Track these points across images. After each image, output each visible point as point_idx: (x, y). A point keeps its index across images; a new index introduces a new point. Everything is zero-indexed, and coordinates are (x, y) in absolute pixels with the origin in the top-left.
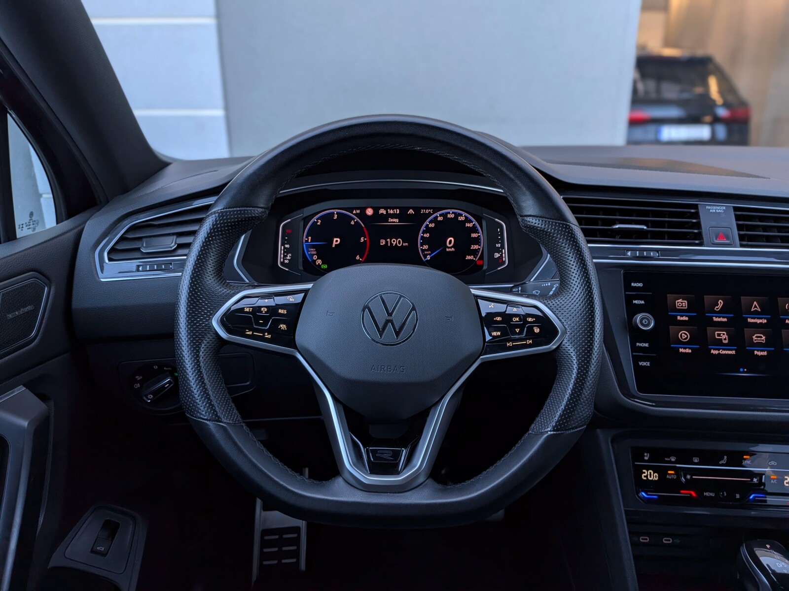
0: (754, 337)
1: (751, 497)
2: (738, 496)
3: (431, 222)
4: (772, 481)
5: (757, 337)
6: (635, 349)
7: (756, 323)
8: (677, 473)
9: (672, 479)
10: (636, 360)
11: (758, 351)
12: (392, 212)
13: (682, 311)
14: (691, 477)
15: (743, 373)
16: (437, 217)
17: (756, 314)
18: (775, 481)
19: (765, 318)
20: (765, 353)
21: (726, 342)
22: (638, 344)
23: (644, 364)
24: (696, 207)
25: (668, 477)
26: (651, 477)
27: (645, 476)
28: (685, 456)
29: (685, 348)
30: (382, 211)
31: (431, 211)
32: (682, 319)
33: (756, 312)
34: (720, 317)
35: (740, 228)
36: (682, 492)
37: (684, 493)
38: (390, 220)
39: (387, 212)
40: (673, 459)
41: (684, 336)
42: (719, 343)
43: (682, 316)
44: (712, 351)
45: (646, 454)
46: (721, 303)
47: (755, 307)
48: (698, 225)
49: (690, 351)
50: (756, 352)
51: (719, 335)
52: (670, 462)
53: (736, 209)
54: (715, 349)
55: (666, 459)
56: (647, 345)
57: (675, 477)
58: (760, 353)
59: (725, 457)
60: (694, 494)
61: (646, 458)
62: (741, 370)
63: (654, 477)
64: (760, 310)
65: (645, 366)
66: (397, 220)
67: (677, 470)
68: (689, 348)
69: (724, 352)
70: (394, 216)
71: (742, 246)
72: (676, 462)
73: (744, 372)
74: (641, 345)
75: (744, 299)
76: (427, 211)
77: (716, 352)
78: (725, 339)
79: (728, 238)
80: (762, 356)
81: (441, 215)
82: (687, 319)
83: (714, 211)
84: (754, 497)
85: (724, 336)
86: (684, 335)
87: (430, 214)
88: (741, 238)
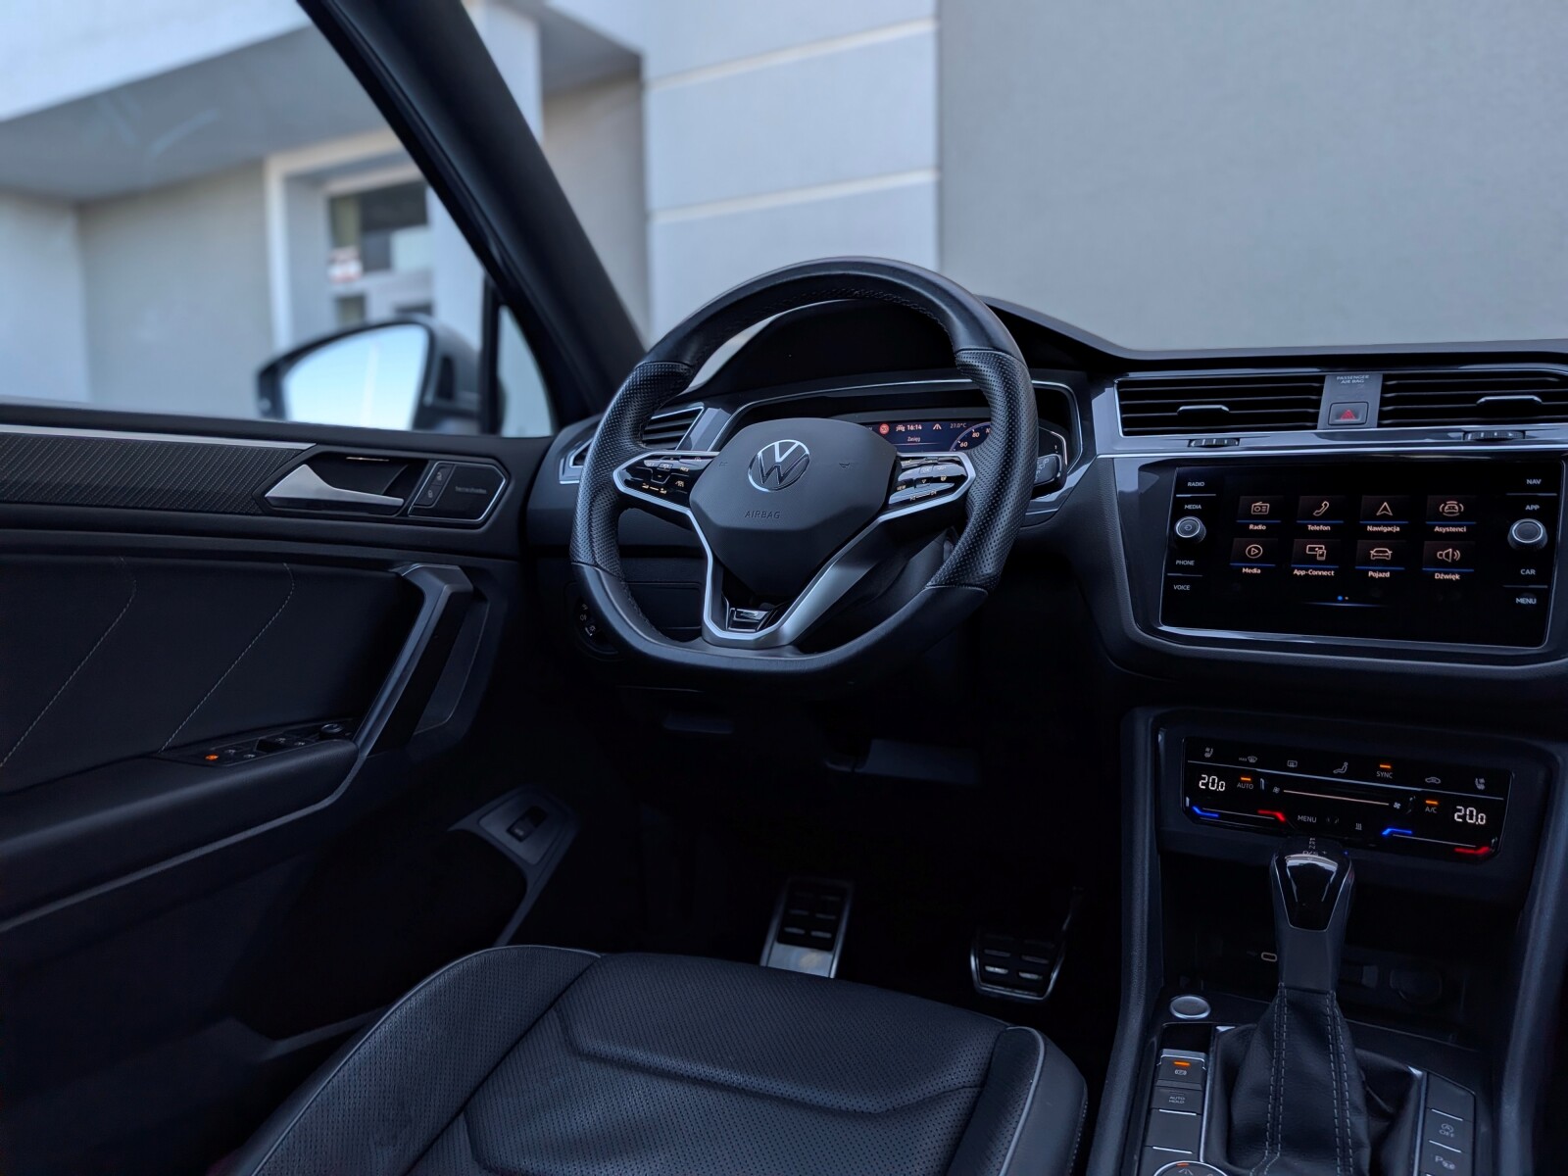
0: (1372, 552)
1: (1387, 832)
2: (1359, 827)
3: (962, 440)
4: (1427, 809)
5: (1376, 552)
6: (1171, 567)
7: (1381, 532)
8: (1256, 782)
9: (1247, 790)
10: (1170, 582)
11: (1374, 571)
12: (912, 428)
13: (1258, 519)
14: (1281, 791)
15: (1342, 602)
16: (971, 433)
17: (1385, 519)
18: (1433, 809)
19: (1397, 525)
20: (1388, 575)
21: (1324, 558)
22: (1178, 562)
23: (1182, 587)
24: (1321, 379)
25: (1239, 785)
26: (1213, 786)
27: (1203, 784)
28: (1273, 757)
29: (1252, 568)
30: (901, 428)
31: (964, 425)
32: (1256, 528)
33: (1384, 517)
34: (1319, 525)
35: (1384, 402)
36: (1260, 812)
37: (1263, 815)
38: (910, 439)
39: (906, 428)
40: (1252, 760)
41: (1254, 551)
42: (1311, 561)
43: (1257, 524)
44: (1296, 572)
45: (1208, 749)
46: (1326, 505)
47: (1385, 508)
48: (1317, 404)
49: (1259, 571)
50: (1370, 573)
51: (1312, 549)
52: (1248, 764)
53: (1386, 378)
54: (1299, 569)
55: (1240, 759)
56: (1191, 563)
57: (1251, 787)
58: (1376, 575)
59: (1346, 764)
60: (1281, 817)
61: (1208, 755)
62: (1340, 598)
63: (1221, 787)
64: (1391, 514)
65: (1182, 591)
66: (918, 439)
67: (1256, 777)
68: (1258, 568)
69: (1315, 573)
70: (914, 433)
71: (1379, 426)
72: (1255, 765)
73: (1344, 601)
74: (1183, 563)
75: (1366, 500)
76: (959, 425)
77: (1303, 573)
78: (1322, 555)
79: (1356, 417)
80: (1380, 578)
81: (976, 431)
82: (1264, 528)
83: (1349, 382)
84: (1391, 833)
85: (1320, 551)
86: (1254, 549)
87: (962, 429)
88: (1382, 415)
